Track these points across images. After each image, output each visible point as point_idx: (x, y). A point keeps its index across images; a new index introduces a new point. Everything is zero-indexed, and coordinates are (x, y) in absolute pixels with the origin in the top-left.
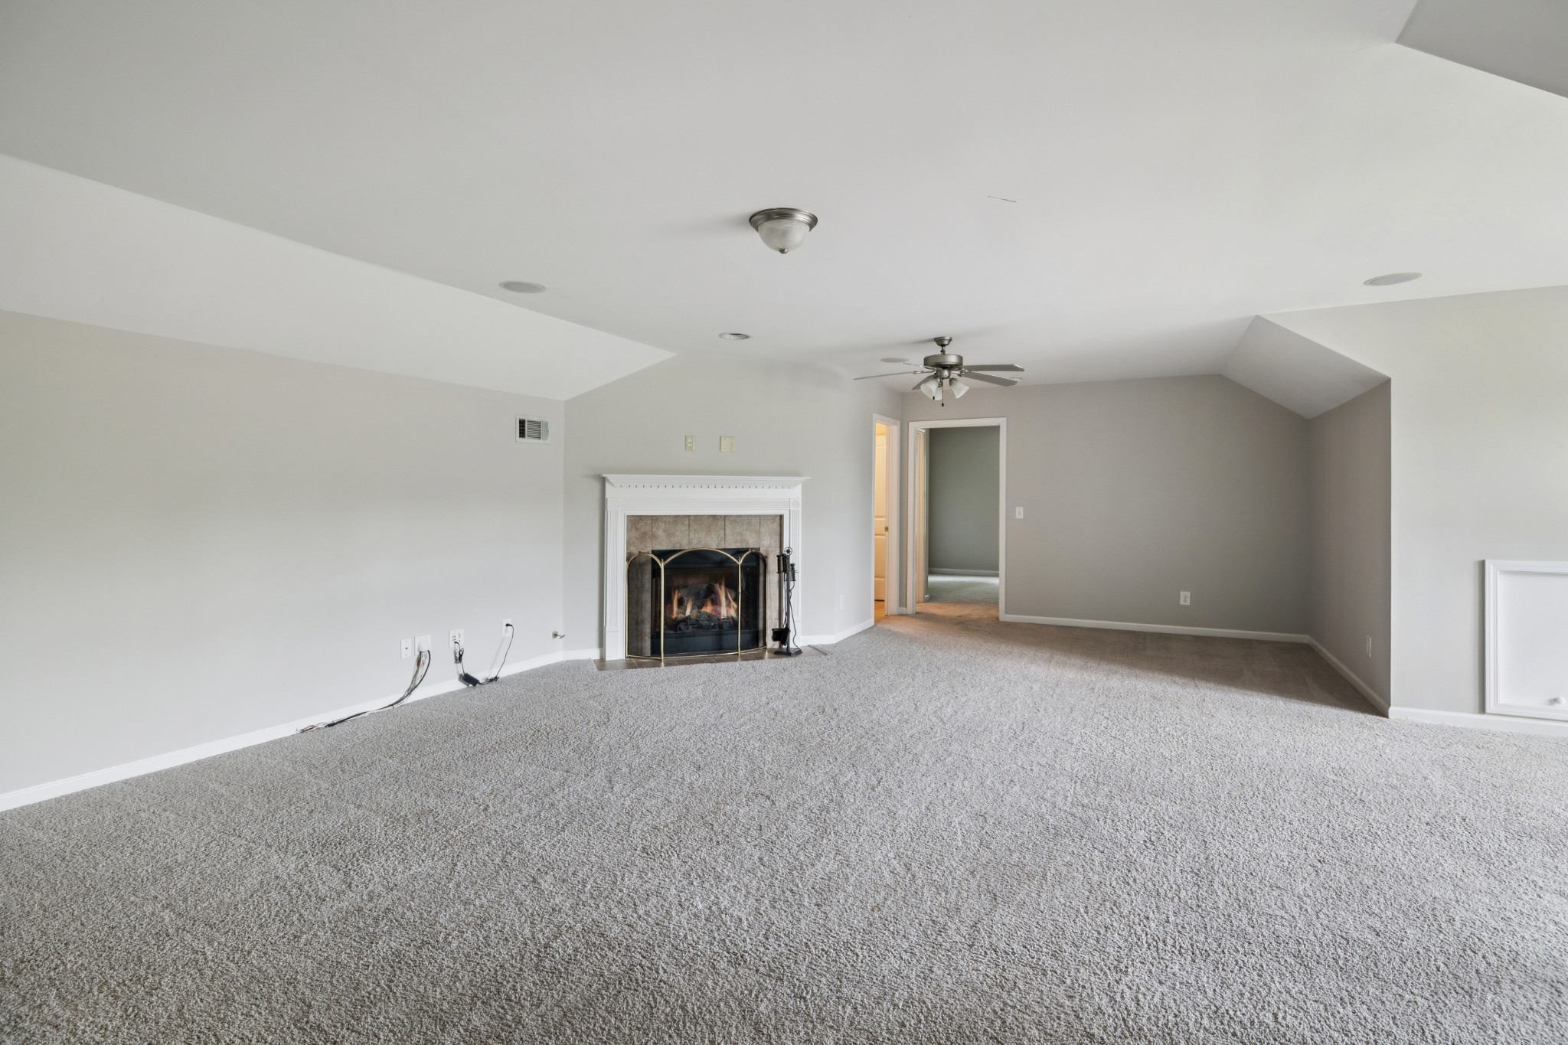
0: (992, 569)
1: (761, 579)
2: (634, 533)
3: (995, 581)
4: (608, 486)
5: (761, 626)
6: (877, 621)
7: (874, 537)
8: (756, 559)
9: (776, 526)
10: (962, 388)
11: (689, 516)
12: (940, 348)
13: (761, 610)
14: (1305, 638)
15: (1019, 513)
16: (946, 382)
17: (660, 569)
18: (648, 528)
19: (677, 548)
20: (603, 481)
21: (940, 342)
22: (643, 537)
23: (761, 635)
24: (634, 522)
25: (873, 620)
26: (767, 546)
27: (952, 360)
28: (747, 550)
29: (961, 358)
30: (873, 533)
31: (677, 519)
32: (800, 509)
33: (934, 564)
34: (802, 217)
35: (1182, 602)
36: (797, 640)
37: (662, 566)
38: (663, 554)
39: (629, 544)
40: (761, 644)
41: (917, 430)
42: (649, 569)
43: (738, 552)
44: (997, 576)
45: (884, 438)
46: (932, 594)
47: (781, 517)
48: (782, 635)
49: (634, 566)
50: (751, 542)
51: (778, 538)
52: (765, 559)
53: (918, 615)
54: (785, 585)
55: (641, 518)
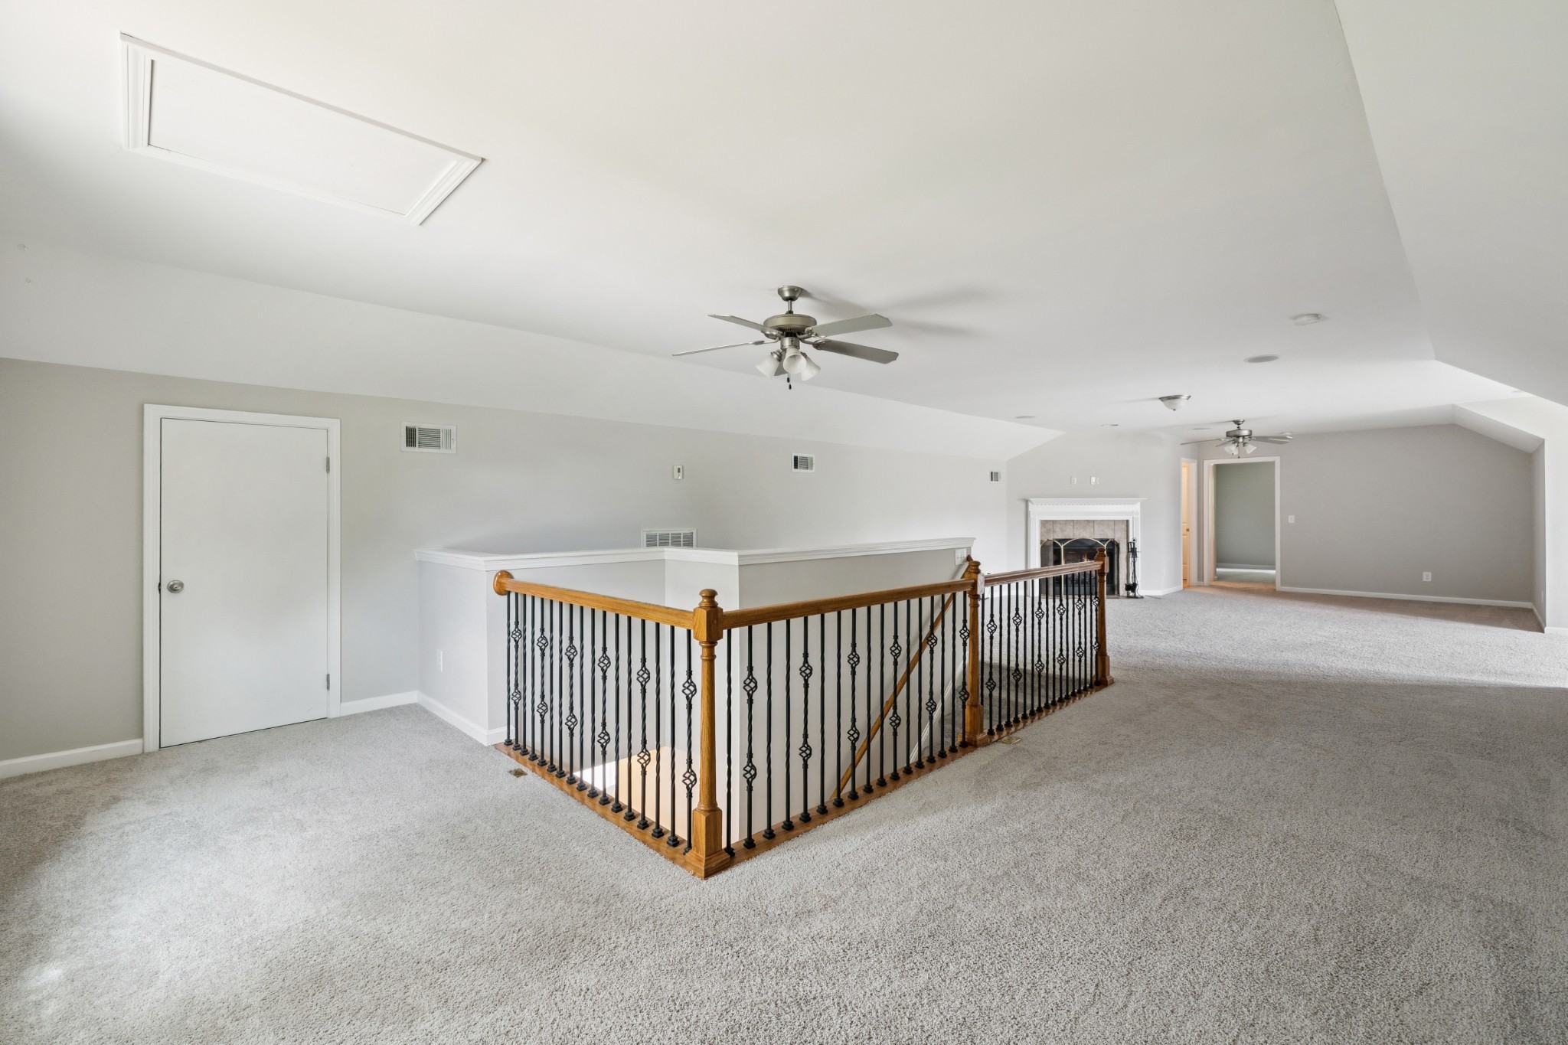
0: (1271, 565)
1: (1116, 556)
2: (1043, 529)
3: (1273, 572)
4: (1030, 504)
5: (1116, 583)
6: (1184, 588)
7: (1182, 537)
8: (1113, 546)
9: (1124, 526)
10: (1251, 448)
11: (1073, 521)
12: (1237, 426)
13: (1116, 574)
14: (1528, 605)
15: (1291, 519)
16: (1241, 445)
17: (1060, 549)
18: (1051, 527)
19: (1067, 538)
20: (1027, 502)
21: (1237, 422)
22: (1048, 531)
23: (1116, 588)
24: (1044, 523)
25: (1182, 586)
26: (1119, 537)
27: (1245, 433)
28: (1108, 540)
29: (1251, 431)
30: (1182, 533)
31: (1067, 522)
32: (1139, 516)
33: (1220, 560)
34: (1184, 398)
35: (1424, 580)
36: (1140, 591)
37: (1062, 547)
38: (1062, 541)
39: (1042, 535)
40: (1116, 593)
41: (1209, 465)
42: (1052, 549)
43: (1103, 541)
44: (1274, 569)
45: (1187, 472)
46: (1220, 578)
47: (1127, 521)
48: (1131, 587)
49: (1044, 548)
50: (1110, 536)
51: (1125, 533)
52: (1118, 545)
53: (1211, 586)
54: (1131, 560)
55: (1047, 521)
